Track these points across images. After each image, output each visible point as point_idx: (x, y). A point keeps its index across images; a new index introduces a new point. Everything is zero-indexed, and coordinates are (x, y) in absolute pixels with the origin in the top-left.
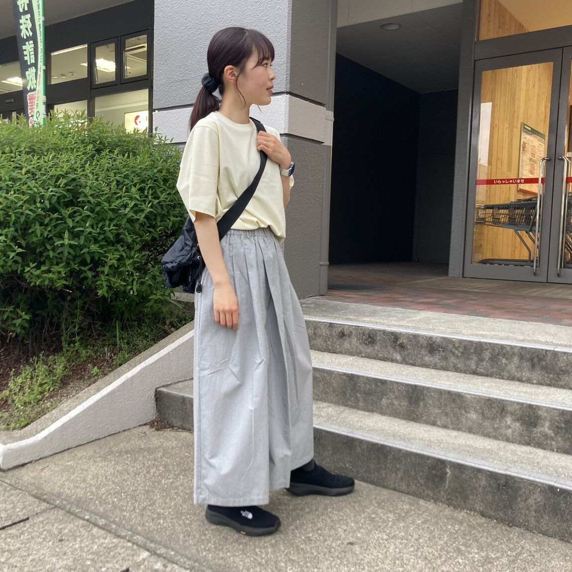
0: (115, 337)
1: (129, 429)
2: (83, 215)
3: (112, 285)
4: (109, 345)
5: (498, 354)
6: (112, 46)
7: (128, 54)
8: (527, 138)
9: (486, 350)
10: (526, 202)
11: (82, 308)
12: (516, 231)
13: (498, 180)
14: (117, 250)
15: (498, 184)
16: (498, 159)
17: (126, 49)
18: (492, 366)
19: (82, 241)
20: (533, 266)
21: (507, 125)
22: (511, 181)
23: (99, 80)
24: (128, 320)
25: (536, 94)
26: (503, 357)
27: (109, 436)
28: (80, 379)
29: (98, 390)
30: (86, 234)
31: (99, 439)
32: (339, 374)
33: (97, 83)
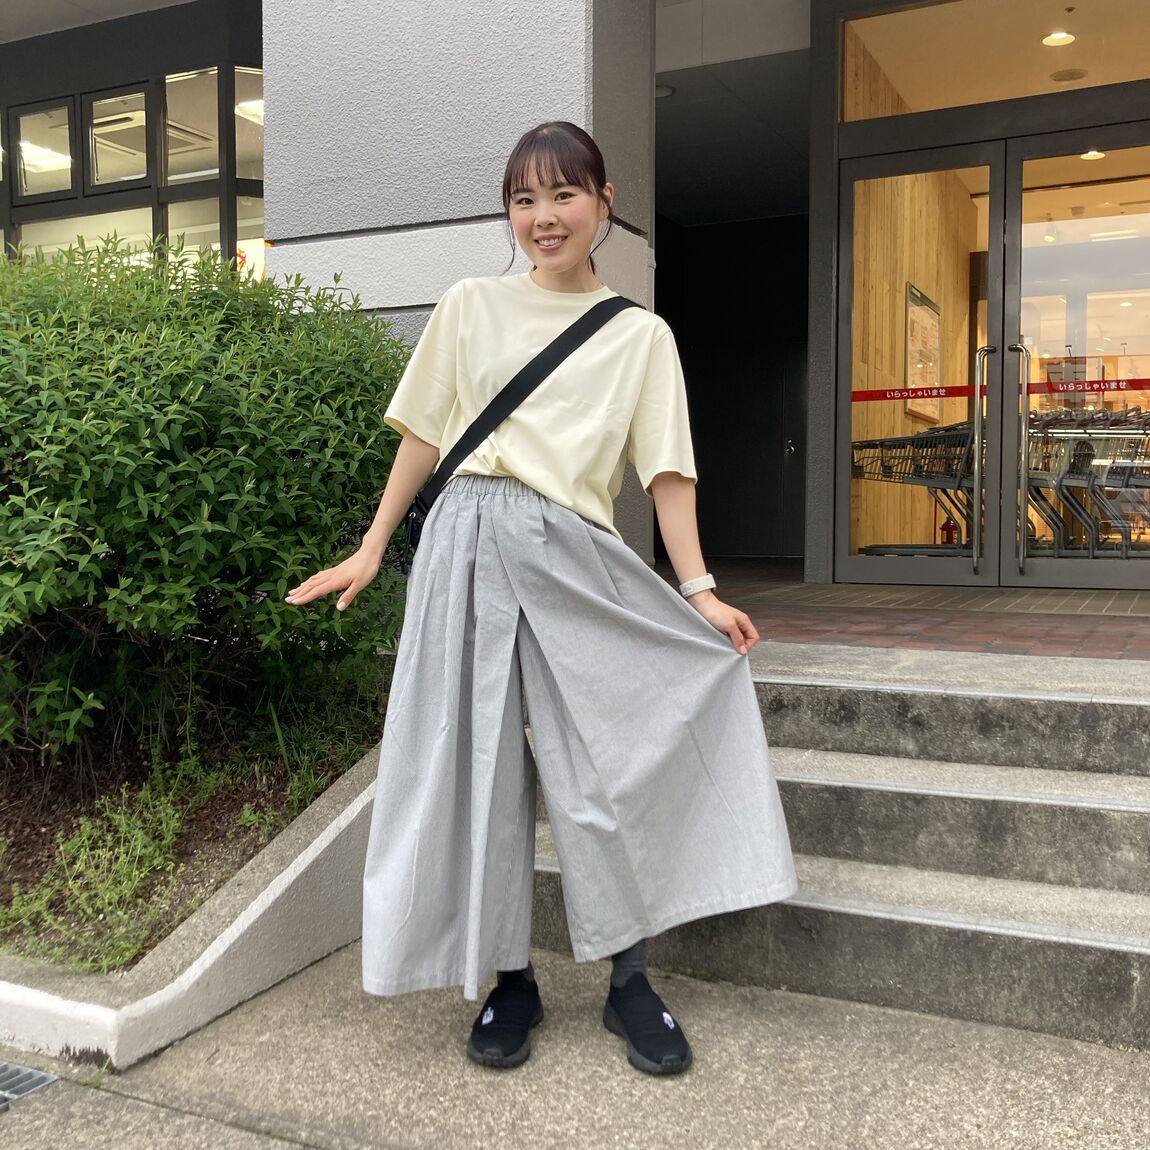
0: (273, 738)
4: (263, 757)
8: (918, 313)
10: (948, 434)
12: (932, 492)
13: (894, 391)
15: (894, 398)
16: (876, 351)
18: (1120, 752)
19: (234, 524)
20: (972, 556)
21: (887, 287)
22: (920, 393)
23: (30, 188)
24: (290, 701)
25: (924, 230)
28: (215, 839)
32: (813, 790)
33: (25, 194)
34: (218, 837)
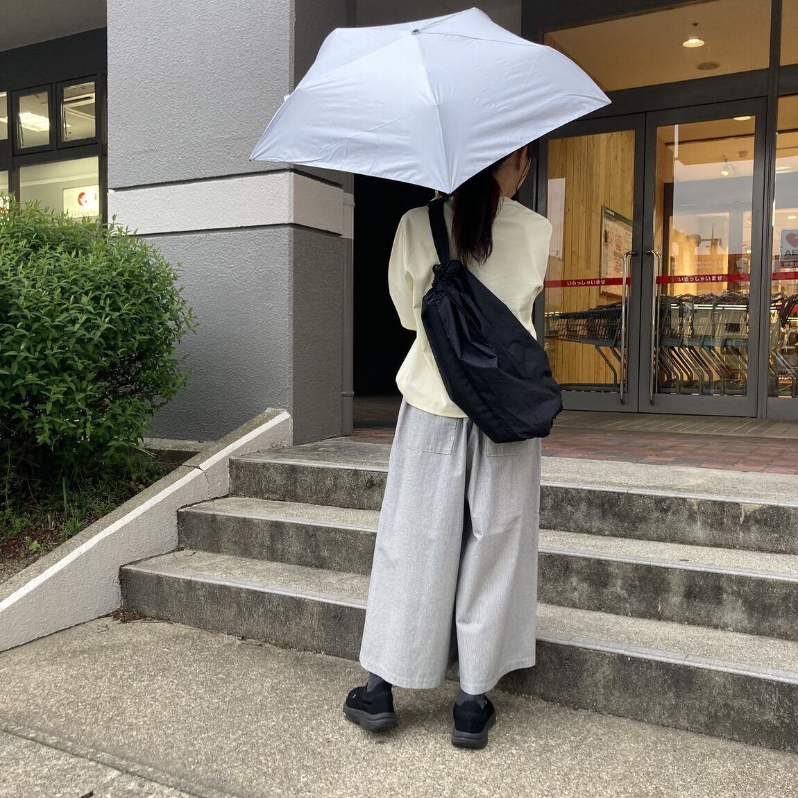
0: (61, 498)
1: (84, 623)
2: (15, 335)
3: (57, 429)
4: (53, 511)
5: (562, 501)
6: (44, 96)
7: (66, 106)
8: (611, 226)
9: (548, 496)
10: (609, 309)
11: (14, 461)
12: (597, 347)
13: (572, 281)
14: (63, 381)
15: (572, 286)
16: (573, 253)
17: (65, 100)
18: (556, 516)
19: (14, 370)
20: (619, 392)
21: (582, 209)
22: (588, 283)
23: (25, 143)
24: (79, 476)
25: (620, 170)
26: (568, 504)
27: (57, 632)
28: (14, 557)
29: (41, 571)
30: (19, 359)
31: (43, 637)
32: (367, 535)
33: (22, 147)
34: (16, 556)
